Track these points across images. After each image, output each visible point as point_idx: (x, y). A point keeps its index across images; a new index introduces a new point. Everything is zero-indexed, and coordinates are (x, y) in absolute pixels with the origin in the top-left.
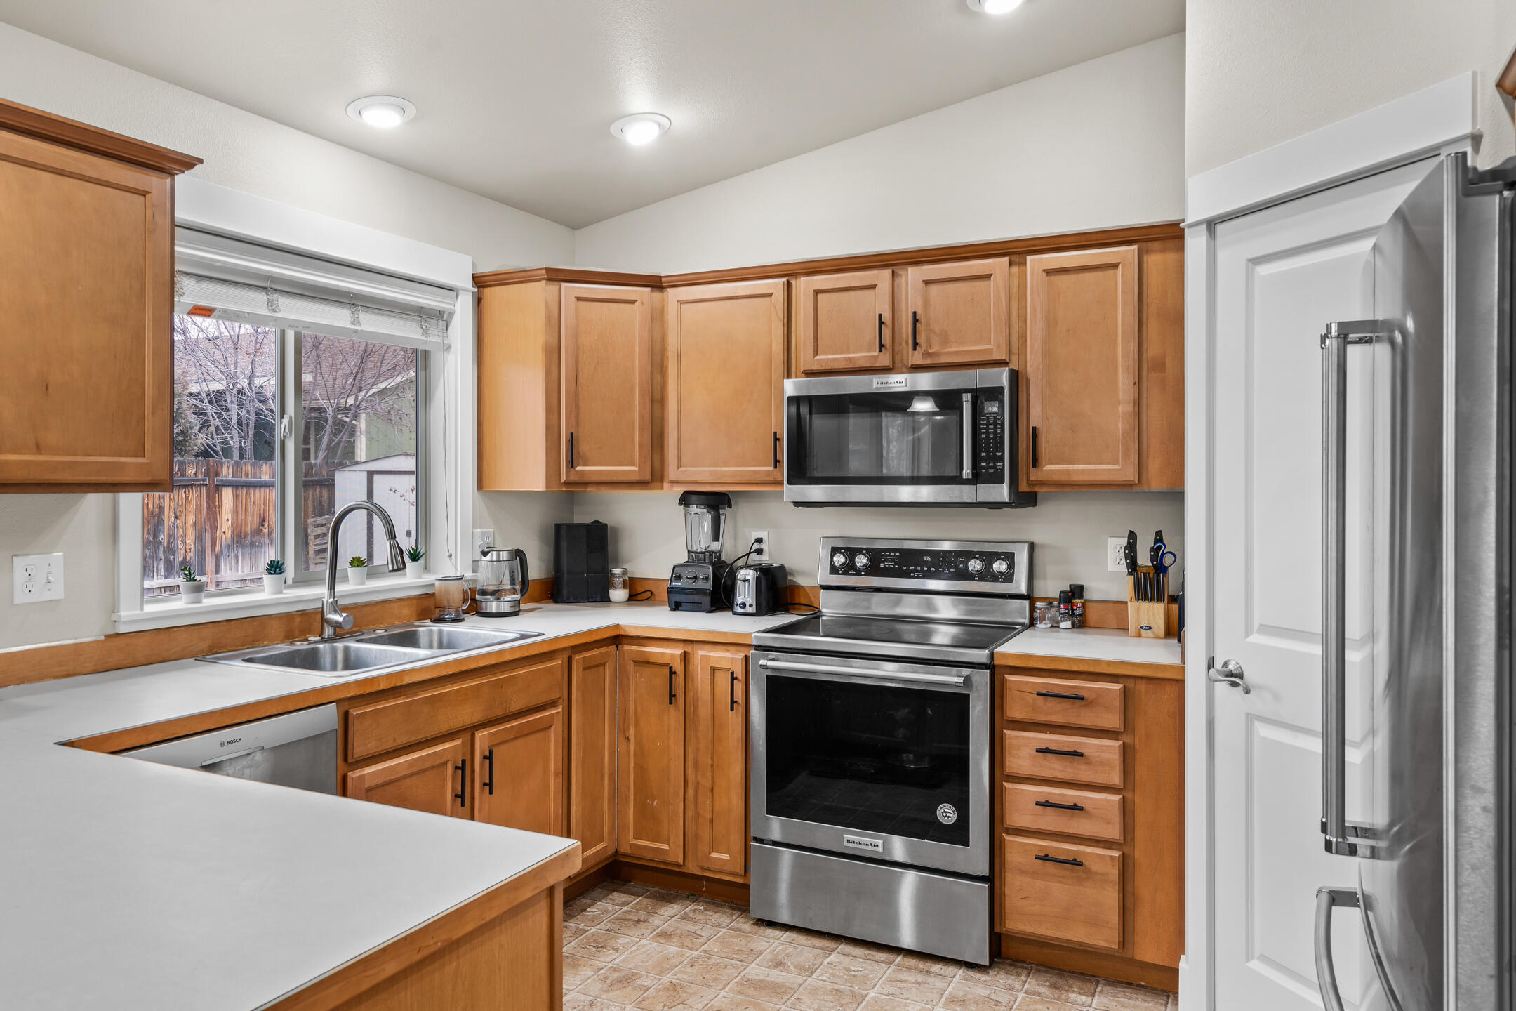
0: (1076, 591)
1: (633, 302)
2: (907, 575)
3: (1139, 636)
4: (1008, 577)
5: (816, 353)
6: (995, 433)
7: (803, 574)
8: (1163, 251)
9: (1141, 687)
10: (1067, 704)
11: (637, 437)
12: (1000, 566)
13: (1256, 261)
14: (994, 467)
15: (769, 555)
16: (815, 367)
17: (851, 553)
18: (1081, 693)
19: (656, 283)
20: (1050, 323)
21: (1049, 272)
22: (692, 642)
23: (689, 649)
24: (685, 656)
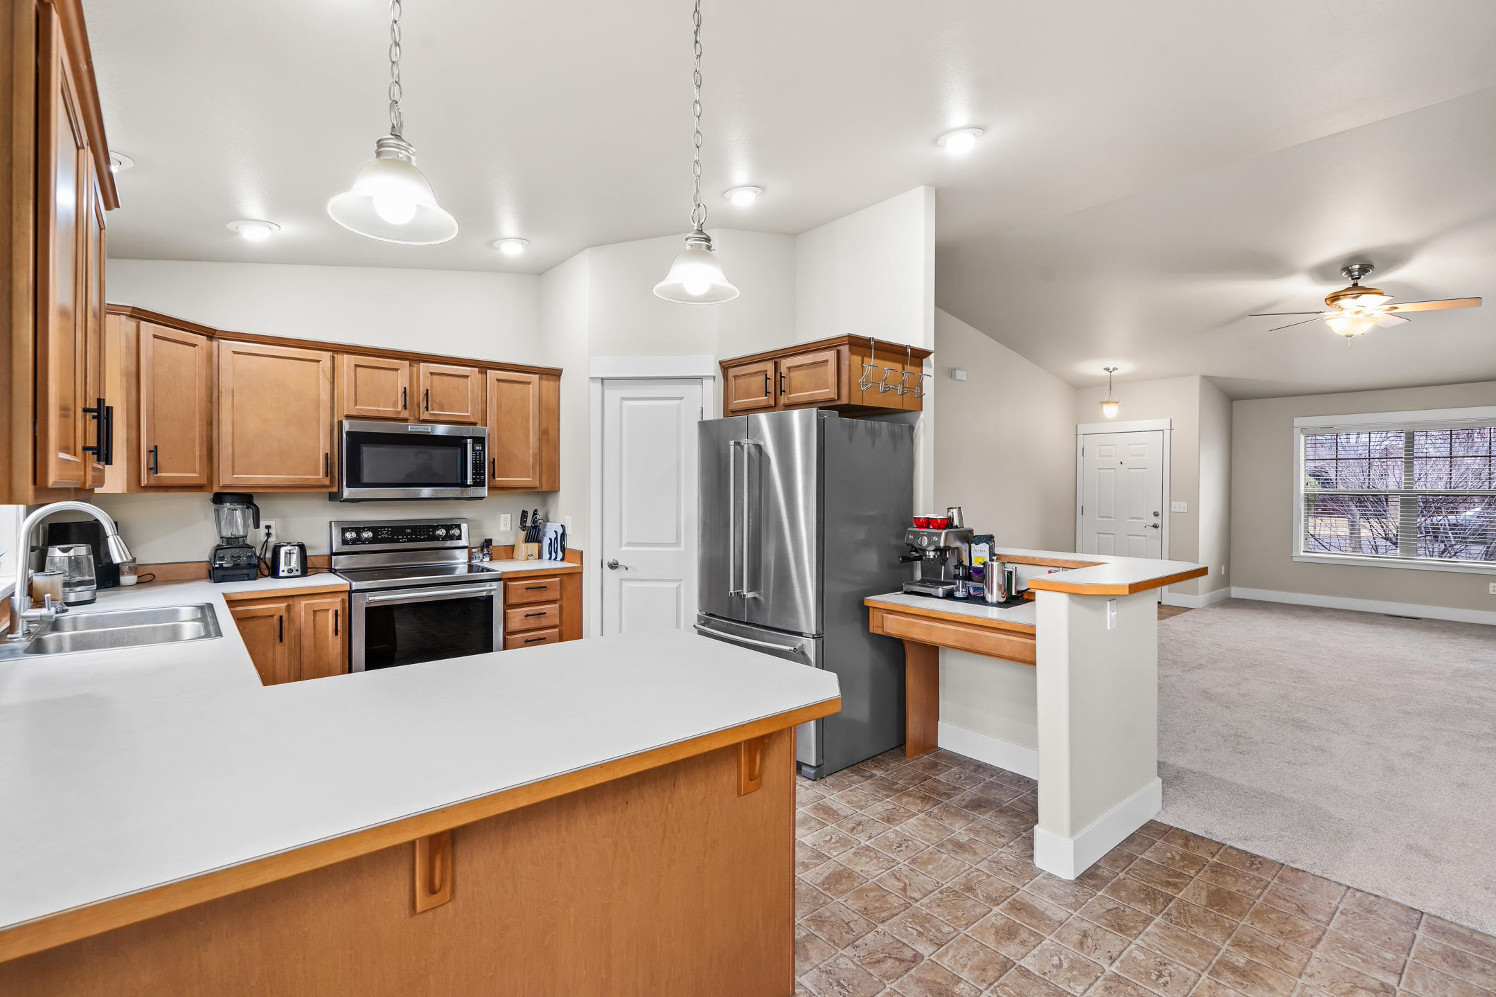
0: (488, 542)
1: (194, 346)
2: (397, 541)
3: (528, 559)
4: (459, 538)
5: (356, 405)
6: (480, 461)
7: (311, 548)
8: (548, 380)
9: (565, 578)
10: (536, 591)
11: (198, 451)
12: (456, 532)
13: (624, 399)
14: (480, 478)
15: (277, 536)
16: (354, 413)
17: (358, 530)
18: (543, 585)
19: (211, 334)
20: (499, 406)
21: (498, 380)
22: (293, 596)
23: (290, 602)
24: (289, 608)
